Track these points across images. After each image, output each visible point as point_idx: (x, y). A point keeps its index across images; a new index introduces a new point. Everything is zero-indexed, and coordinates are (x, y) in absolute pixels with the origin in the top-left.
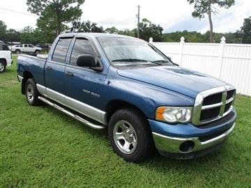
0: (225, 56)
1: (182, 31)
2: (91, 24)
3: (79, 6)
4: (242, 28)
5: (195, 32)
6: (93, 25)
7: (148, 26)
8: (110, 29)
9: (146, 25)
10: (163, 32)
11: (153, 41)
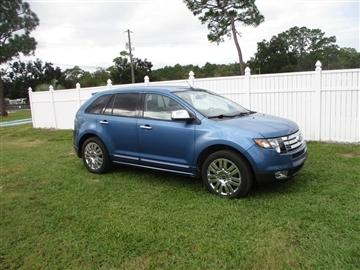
0: (252, 91)
1: (173, 66)
2: (43, 65)
3: (28, 33)
4: (257, 55)
5: (191, 66)
6: (47, 65)
7: (129, 61)
8: (71, 70)
9: (126, 60)
10: (152, 69)
11: (151, 81)
